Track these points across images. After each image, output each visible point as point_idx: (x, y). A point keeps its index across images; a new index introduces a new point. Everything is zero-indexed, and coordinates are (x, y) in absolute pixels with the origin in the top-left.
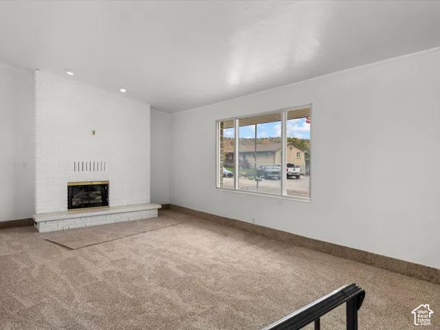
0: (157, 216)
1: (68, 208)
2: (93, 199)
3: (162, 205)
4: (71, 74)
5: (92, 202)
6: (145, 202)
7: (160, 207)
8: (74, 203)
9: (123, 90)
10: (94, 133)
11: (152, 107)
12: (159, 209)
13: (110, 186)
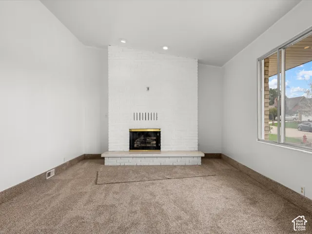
0: (200, 164)
1: (130, 149)
2: (149, 143)
3: (205, 154)
4: (124, 42)
5: (148, 145)
6: (193, 149)
7: (203, 155)
8: (135, 146)
9: (165, 48)
10: (148, 89)
11: (199, 62)
12: (202, 158)
13: (161, 133)
